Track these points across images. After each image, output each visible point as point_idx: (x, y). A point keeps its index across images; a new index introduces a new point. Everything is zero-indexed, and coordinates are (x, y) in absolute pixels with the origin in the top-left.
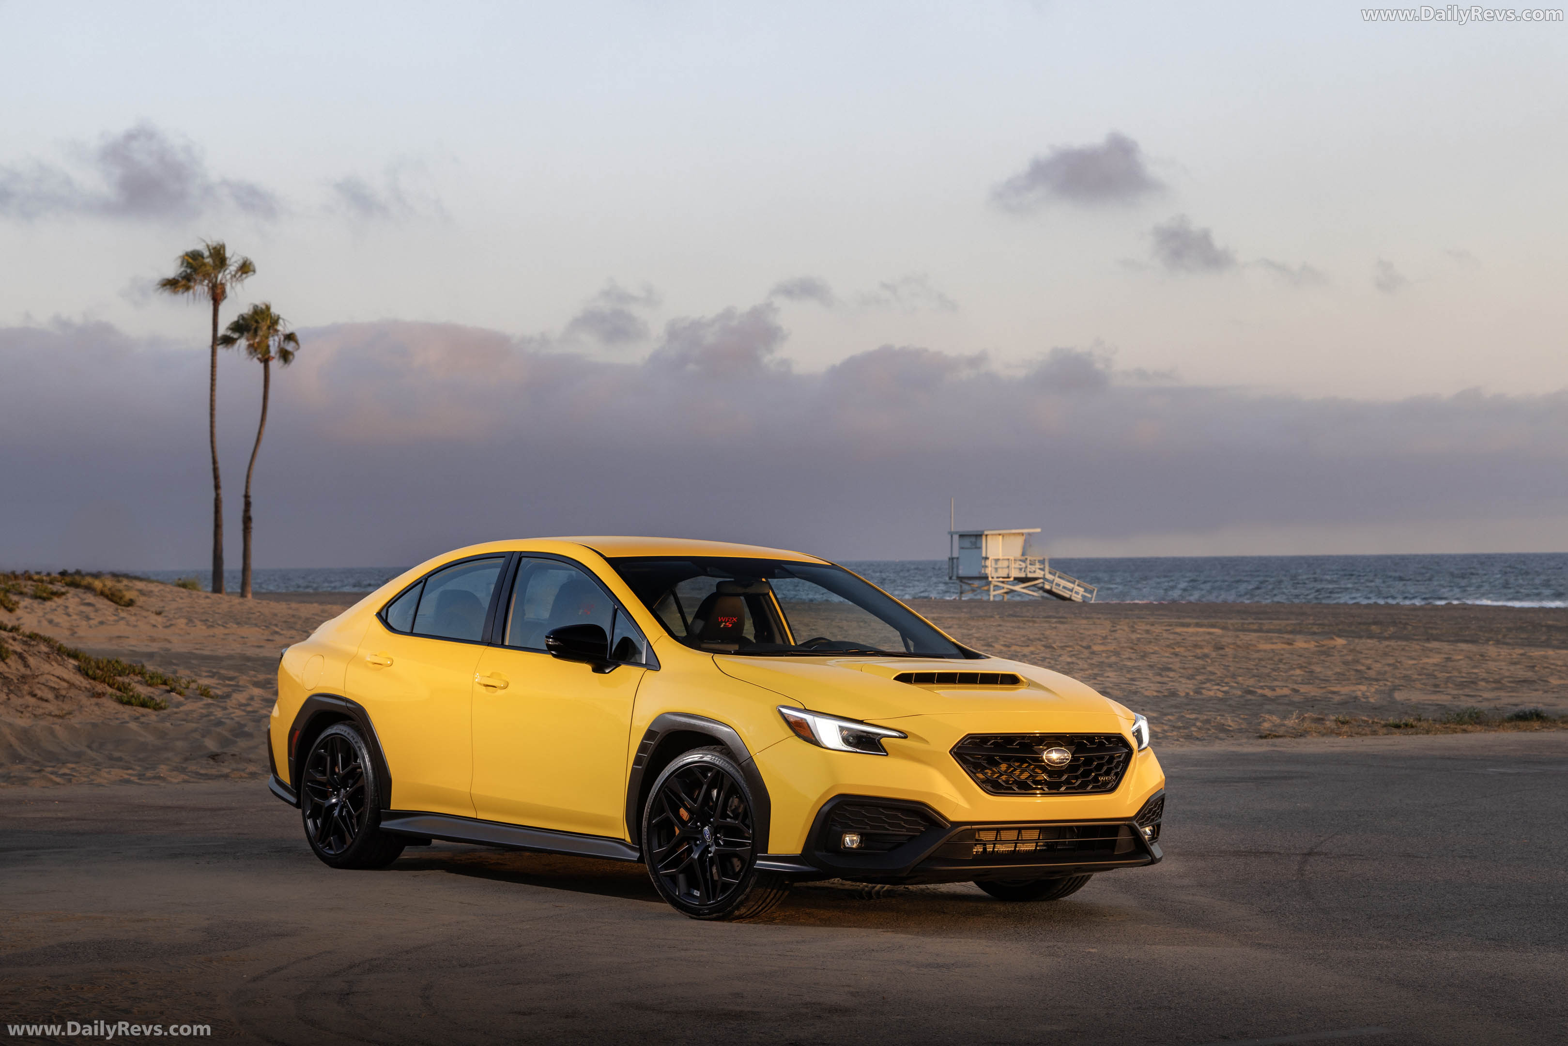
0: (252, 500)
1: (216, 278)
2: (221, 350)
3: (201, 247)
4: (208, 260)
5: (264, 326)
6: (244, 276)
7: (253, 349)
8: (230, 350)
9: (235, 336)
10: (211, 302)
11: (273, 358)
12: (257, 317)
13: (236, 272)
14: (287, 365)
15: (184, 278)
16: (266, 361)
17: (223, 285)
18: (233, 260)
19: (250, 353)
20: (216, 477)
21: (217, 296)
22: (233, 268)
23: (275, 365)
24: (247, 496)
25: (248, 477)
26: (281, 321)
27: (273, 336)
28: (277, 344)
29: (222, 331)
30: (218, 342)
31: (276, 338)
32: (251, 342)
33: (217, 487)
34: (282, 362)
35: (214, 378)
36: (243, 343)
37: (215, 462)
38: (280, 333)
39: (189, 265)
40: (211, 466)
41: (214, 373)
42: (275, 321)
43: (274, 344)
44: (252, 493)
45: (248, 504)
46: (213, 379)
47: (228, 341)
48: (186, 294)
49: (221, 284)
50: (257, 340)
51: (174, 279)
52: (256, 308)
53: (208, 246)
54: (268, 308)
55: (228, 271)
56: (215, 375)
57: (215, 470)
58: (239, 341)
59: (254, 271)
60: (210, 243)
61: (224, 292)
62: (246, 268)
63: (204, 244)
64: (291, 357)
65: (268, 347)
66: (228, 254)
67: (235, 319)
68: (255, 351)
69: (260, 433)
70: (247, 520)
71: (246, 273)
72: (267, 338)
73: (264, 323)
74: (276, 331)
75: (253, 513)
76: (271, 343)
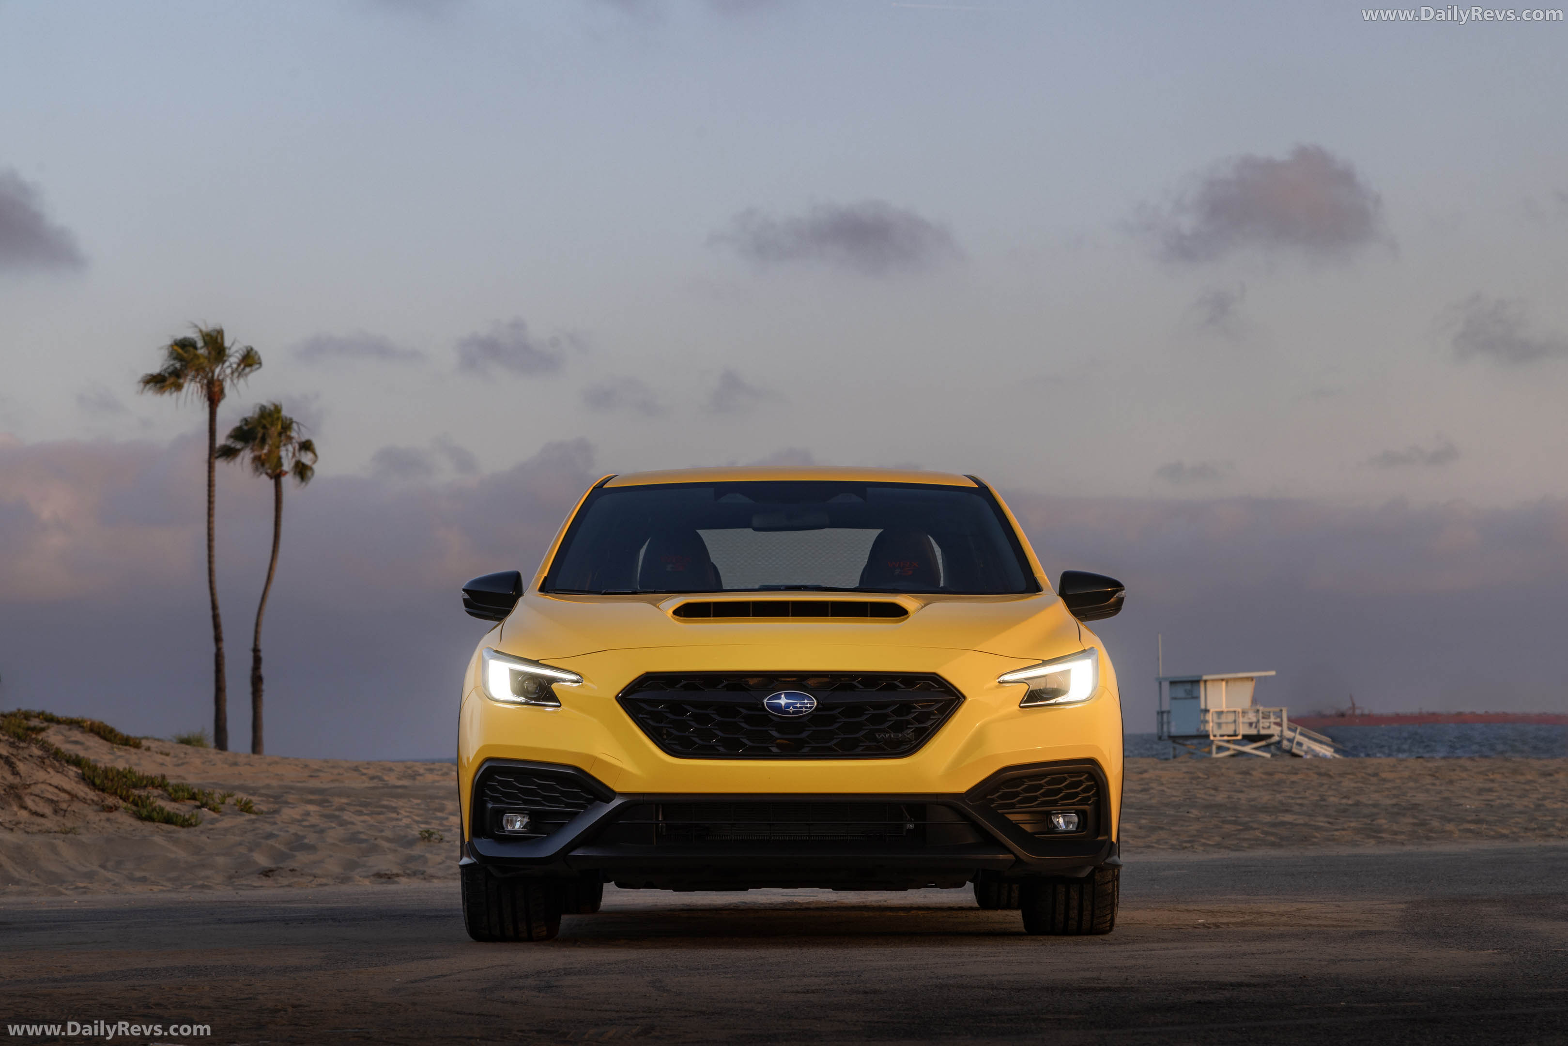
0: (263, 654)
1: (213, 373)
2: (220, 465)
3: (191, 334)
4: (202, 351)
5: (274, 430)
6: (248, 370)
7: (259, 462)
8: (232, 464)
9: (239, 446)
10: (207, 404)
11: (286, 473)
12: (264, 422)
13: (239, 365)
14: (304, 484)
15: (171, 374)
16: (277, 476)
17: (221, 383)
18: (234, 349)
19: (256, 469)
20: (217, 626)
21: (214, 395)
22: (234, 360)
23: (289, 481)
24: (256, 651)
25: (257, 625)
26: (295, 426)
27: (285, 445)
28: (290, 455)
29: (221, 440)
30: (216, 455)
31: (290, 448)
32: (257, 453)
33: (218, 639)
34: (298, 479)
35: (212, 499)
36: (247, 456)
37: (214, 607)
38: (294, 441)
39: (179, 358)
40: (210, 613)
41: (212, 494)
42: (287, 426)
43: (287, 457)
44: (262, 646)
45: (257, 660)
46: (210, 502)
47: (229, 453)
48: (175, 395)
49: (218, 380)
50: (265, 451)
51: (159, 375)
52: (263, 409)
53: (201, 331)
54: (277, 409)
55: (227, 364)
56: (214, 496)
57: (216, 617)
58: (242, 454)
59: (260, 364)
60: (204, 329)
61: (222, 391)
62: (250, 360)
63: (197, 330)
64: (309, 473)
65: (280, 458)
66: (227, 344)
67: (237, 424)
68: (263, 465)
69: (271, 568)
70: (257, 680)
71: (250, 365)
72: (278, 447)
73: (273, 429)
74: (290, 438)
75: (264, 671)
76: (283, 453)
